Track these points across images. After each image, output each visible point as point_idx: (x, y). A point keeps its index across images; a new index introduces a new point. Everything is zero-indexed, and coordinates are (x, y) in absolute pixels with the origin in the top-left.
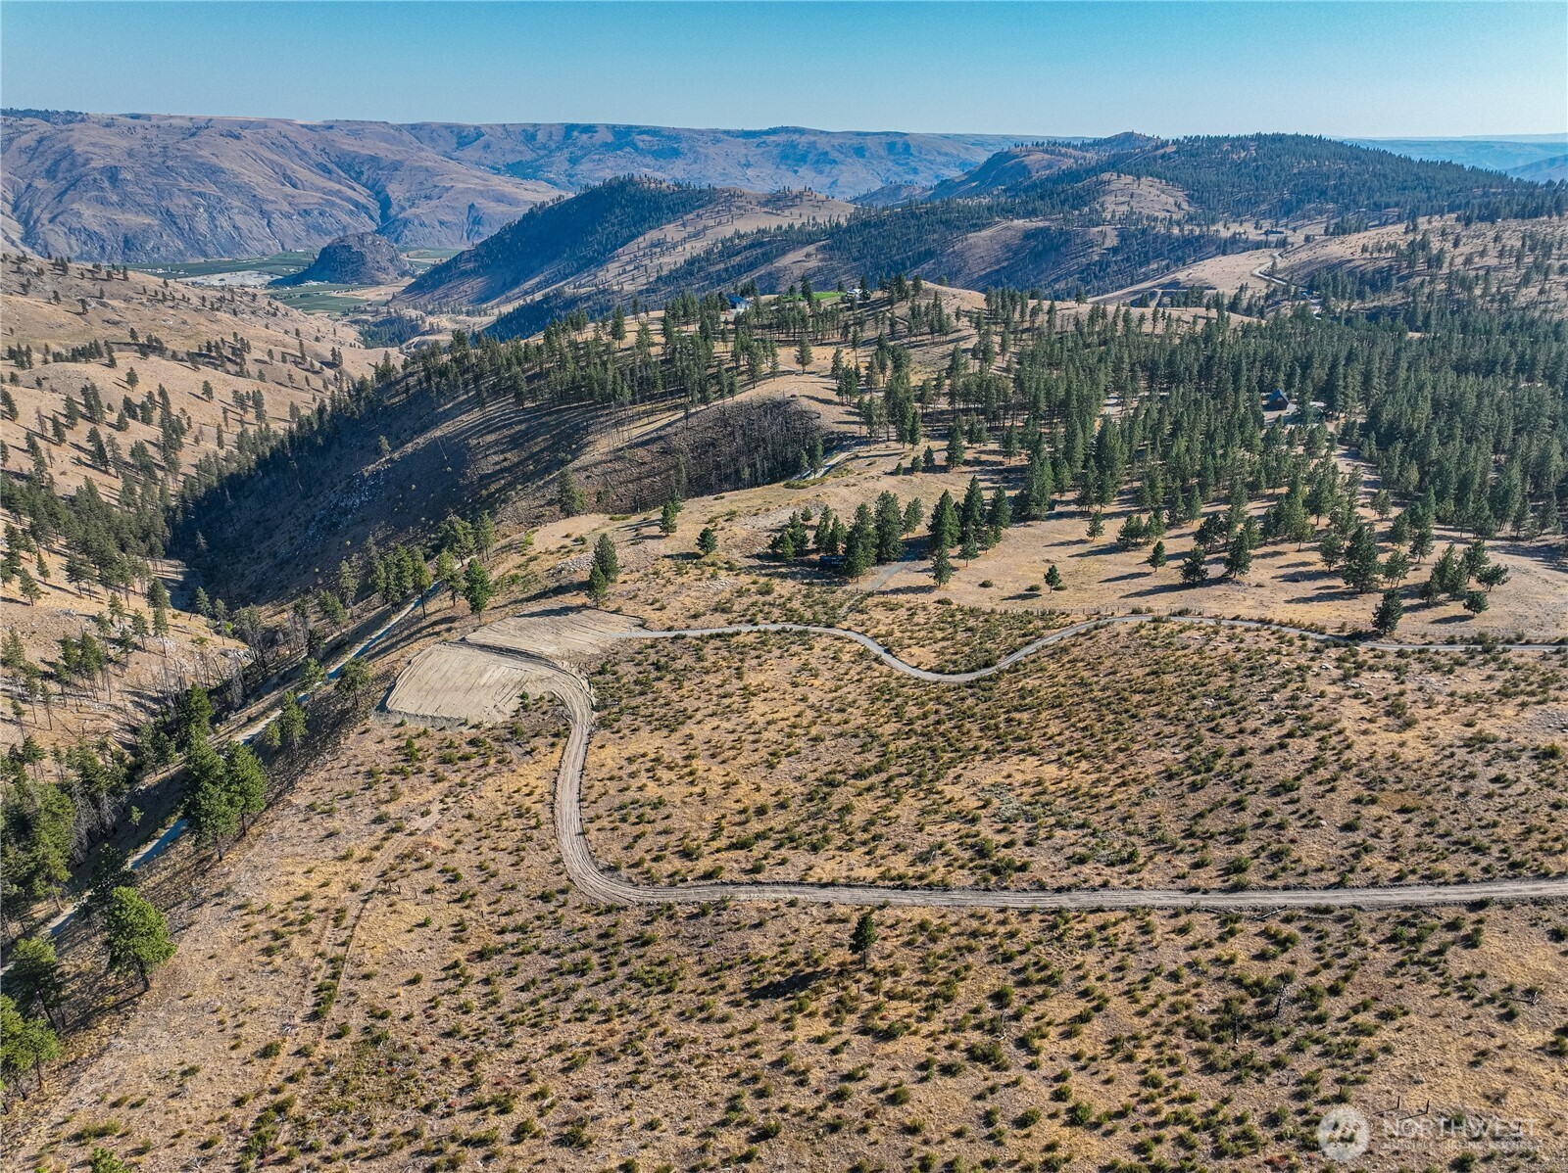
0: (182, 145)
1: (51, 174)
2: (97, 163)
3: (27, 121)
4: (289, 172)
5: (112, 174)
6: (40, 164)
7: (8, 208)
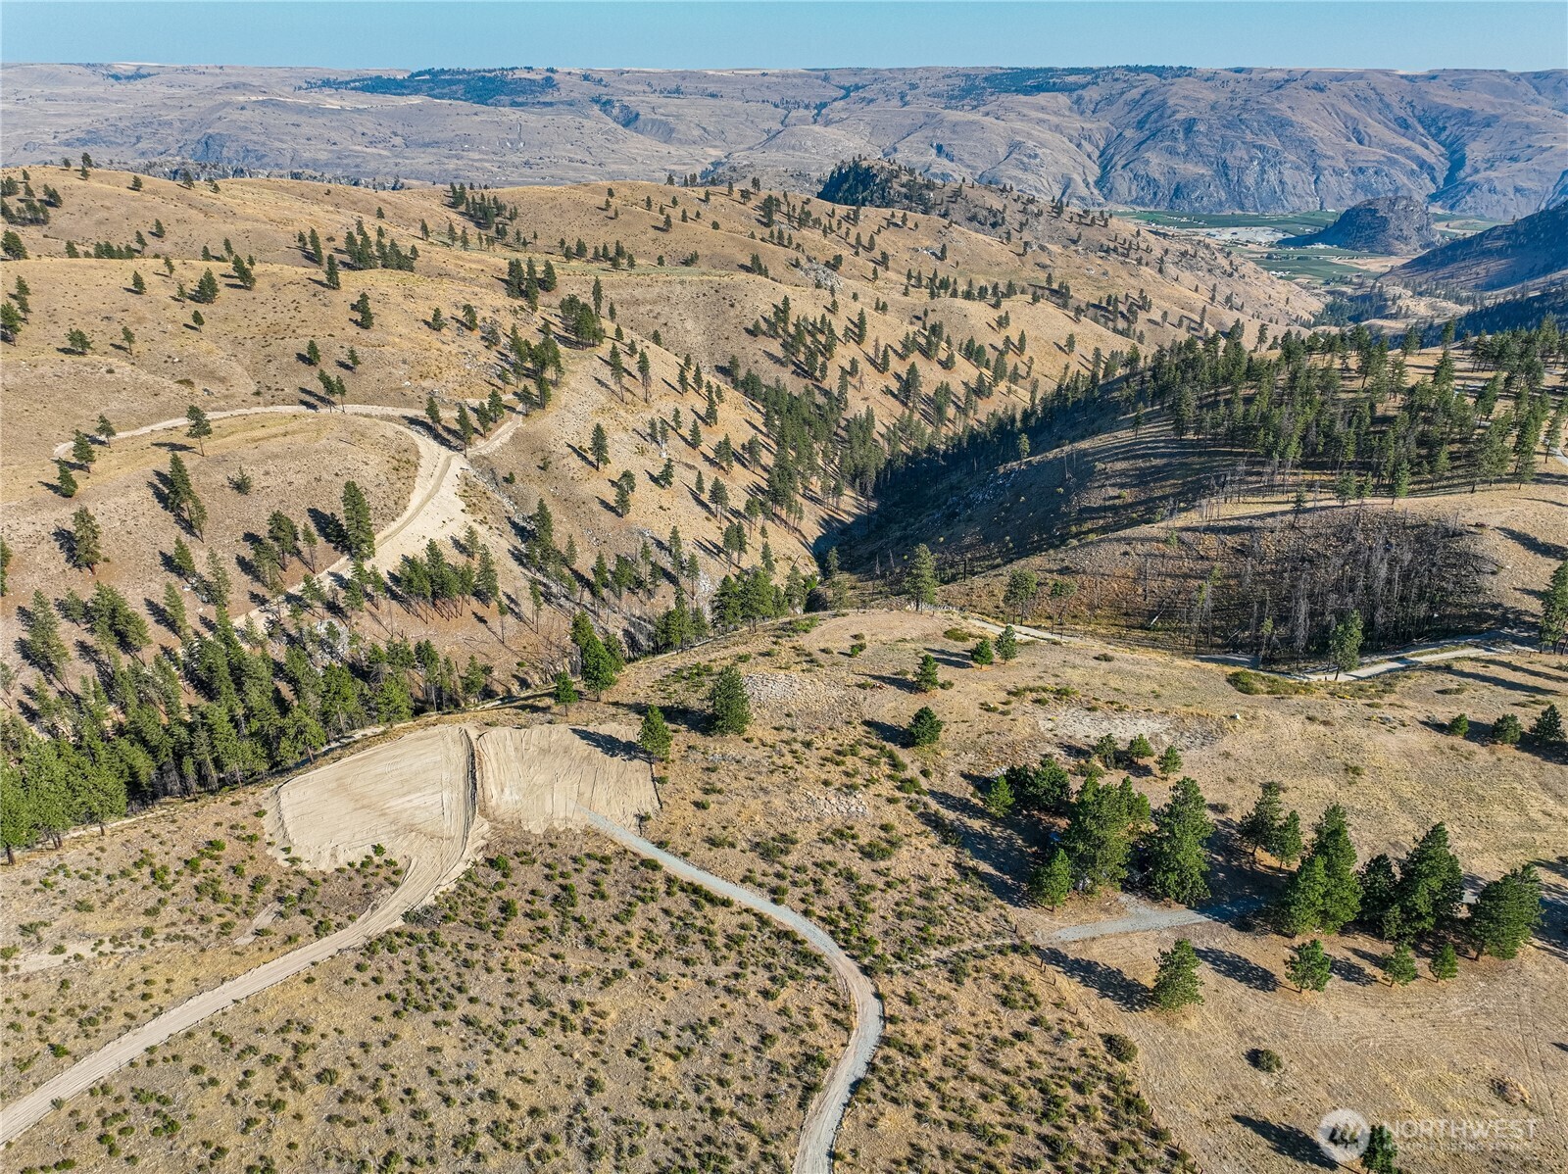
0: (1264, 99)
1: (1140, 125)
2: (1180, 116)
3: (1143, 76)
4: (1361, 127)
5: (1189, 126)
6: (1136, 116)
7: (1097, 153)
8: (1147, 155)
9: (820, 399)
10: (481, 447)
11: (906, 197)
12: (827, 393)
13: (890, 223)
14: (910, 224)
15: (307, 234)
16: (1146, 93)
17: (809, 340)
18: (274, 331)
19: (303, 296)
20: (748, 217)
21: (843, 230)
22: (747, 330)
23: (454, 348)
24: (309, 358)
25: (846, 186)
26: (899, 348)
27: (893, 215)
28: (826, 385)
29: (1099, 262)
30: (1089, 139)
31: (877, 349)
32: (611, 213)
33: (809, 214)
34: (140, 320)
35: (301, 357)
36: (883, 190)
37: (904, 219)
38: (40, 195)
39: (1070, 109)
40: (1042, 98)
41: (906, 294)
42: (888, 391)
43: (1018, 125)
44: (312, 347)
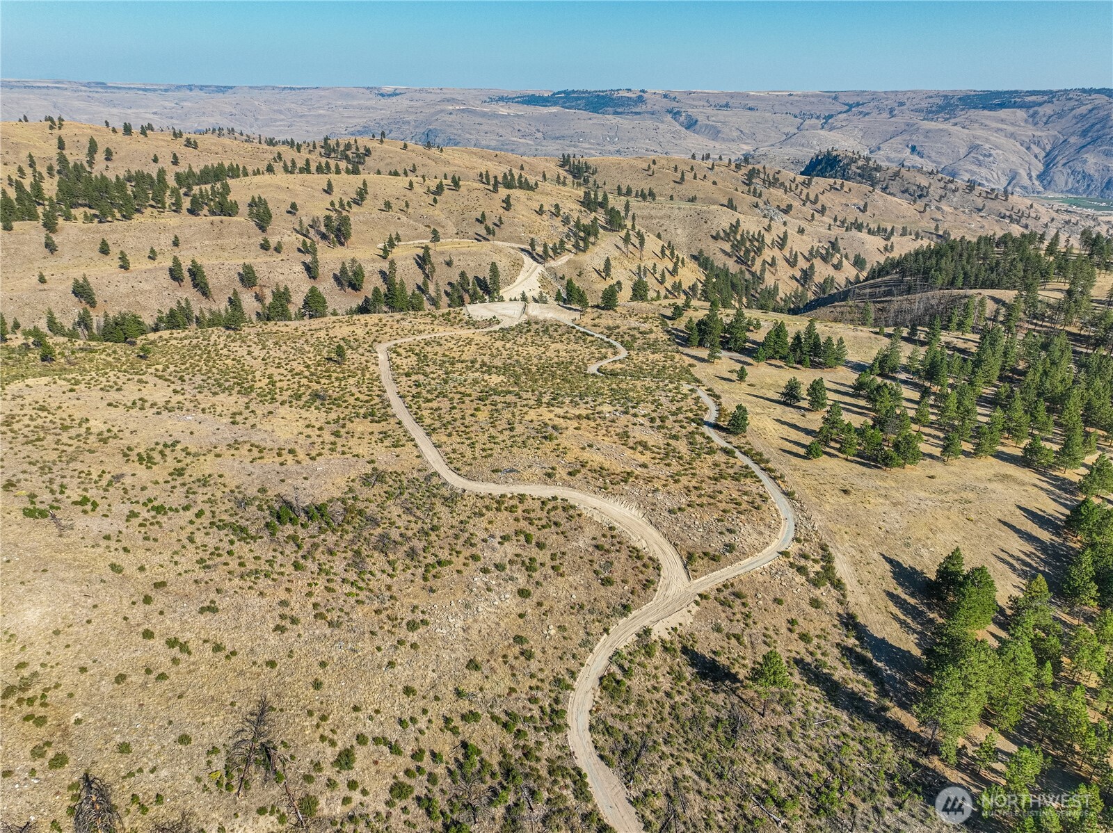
6: (1080, 127)
7: (1044, 154)
8: (1085, 156)
9: (748, 276)
10: (552, 263)
11: (860, 175)
12: (753, 274)
13: (832, 187)
14: (846, 189)
15: (484, 173)
16: (1093, 109)
17: (748, 244)
18: (467, 209)
19: (480, 195)
20: (737, 180)
21: (799, 190)
22: (712, 236)
23: (547, 223)
24: (481, 220)
25: (819, 168)
26: (807, 254)
27: (835, 183)
28: (753, 269)
29: (980, 219)
30: (1038, 144)
31: (791, 252)
32: (650, 173)
33: (778, 179)
34: (411, 200)
35: (477, 220)
36: (844, 171)
37: (842, 186)
38: (362, 151)
39: (1026, 121)
40: (1003, 113)
41: (829, 229)
42: (793, 277)
43: (979, 133)
44: (483, 215)
